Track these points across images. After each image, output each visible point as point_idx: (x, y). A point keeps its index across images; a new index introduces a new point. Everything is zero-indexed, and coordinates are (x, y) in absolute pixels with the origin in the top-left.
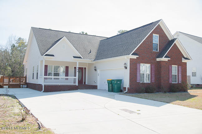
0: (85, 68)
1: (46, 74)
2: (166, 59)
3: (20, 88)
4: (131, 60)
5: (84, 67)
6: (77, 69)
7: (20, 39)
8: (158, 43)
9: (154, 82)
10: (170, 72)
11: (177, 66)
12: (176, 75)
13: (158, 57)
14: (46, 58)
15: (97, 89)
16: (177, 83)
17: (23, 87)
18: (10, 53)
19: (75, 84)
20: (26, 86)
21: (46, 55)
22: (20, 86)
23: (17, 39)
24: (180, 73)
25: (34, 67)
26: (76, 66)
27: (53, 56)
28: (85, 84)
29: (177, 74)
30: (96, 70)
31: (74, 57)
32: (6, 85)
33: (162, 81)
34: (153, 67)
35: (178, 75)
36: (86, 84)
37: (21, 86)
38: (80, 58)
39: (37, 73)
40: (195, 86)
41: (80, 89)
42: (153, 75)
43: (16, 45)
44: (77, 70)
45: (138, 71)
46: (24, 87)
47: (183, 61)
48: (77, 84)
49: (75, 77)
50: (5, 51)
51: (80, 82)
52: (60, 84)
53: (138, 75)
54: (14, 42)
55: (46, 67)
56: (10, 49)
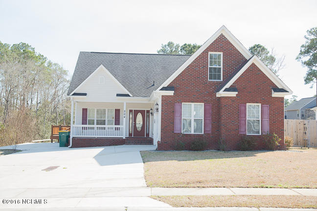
0: (148, 111)
1: (84, 121)
2: (233, 94)
4: (165, 98)
5: (146, 110)
6: (124, 113)
8: (222, 67)
9: (210, 132)
10: (243, 116)
11: (260, 105)
12: (259, 121)
15: (153, 144)
16: (260, 134)
19: (120, 136)
21: (74, 94)
24: (266, 116)
27: (85, 94)
28: (148, 136)
29: (260, 119)
31: (118, 95)
33: (223, 130)
34: (208, 107)
35: (262, 121)
36: (150, 136)
38: (128, 95)
42: (208, 121)
44: (124, 115)
45: (177, 115)
47: (273, 96)
48: (124, 137)
49: (121, 126)
51: (140, 133)
52: (96, 136)
53: (177, 121)
55: (85, 111)
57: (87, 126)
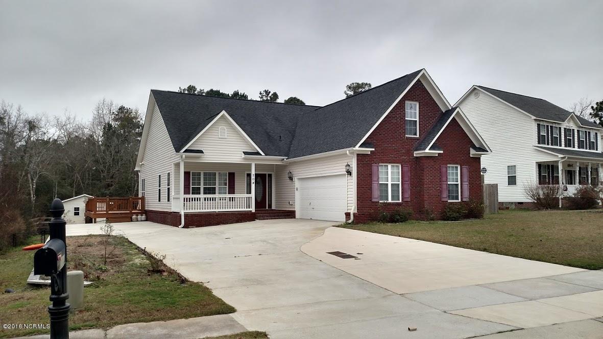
0: (270, 176)
1: (187, 191)
2: (436, 152)
3: (132, 221)
4: (361, 157)
5: (267, 173)
6: (253, 177)
7: (122, 109)
8: (417, 119)
9: (409, 200)
10: (444, 179)
11: (459, 166)
12: (457, 184)
13: (417, 150)
14: (186, 157)
15: (294, 217)
16: (460, 201)
17: (137, 219)
18: (100, 143)
19: (248, 209)
20: (144, 217)
21: (186, 151)
22: (131, 218)
23: (115, 109)
24: (466, 179)
25: (160, 176)
26: (250, 170)
27: (201, 152)
28: (271, 207)
29: (459, 183)
30: (291, 178)
31: (246, 153)
32: (101, 216)
33: (426, 197)
34: (406, 169)
35: (461, 185)
36: (273, 207)
37: (134, 217)
38: (258, 154)
39: (169, 189)
40: (513, 206)
41: (260, 219)
42: (406, 187)
43: (113, 123)
44: (253, 181)
45: (374, 178)
46: (139, 220)
47: (472, 155)
48: (253, 209)
49: (248, 195)
50: (91, 139)
51: (260, 204)
53: (375, 186)
54: (109, 119)
55: (187, 175)
56: (101, 134)
57: (191, 196)
